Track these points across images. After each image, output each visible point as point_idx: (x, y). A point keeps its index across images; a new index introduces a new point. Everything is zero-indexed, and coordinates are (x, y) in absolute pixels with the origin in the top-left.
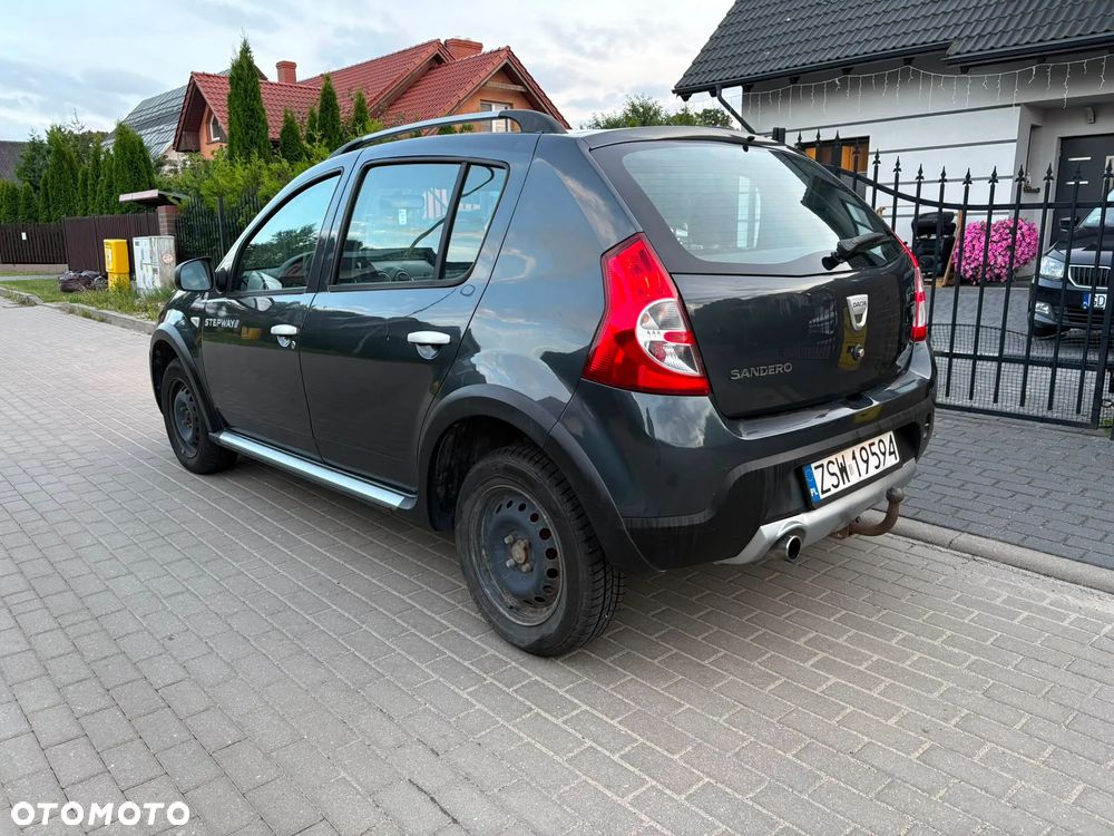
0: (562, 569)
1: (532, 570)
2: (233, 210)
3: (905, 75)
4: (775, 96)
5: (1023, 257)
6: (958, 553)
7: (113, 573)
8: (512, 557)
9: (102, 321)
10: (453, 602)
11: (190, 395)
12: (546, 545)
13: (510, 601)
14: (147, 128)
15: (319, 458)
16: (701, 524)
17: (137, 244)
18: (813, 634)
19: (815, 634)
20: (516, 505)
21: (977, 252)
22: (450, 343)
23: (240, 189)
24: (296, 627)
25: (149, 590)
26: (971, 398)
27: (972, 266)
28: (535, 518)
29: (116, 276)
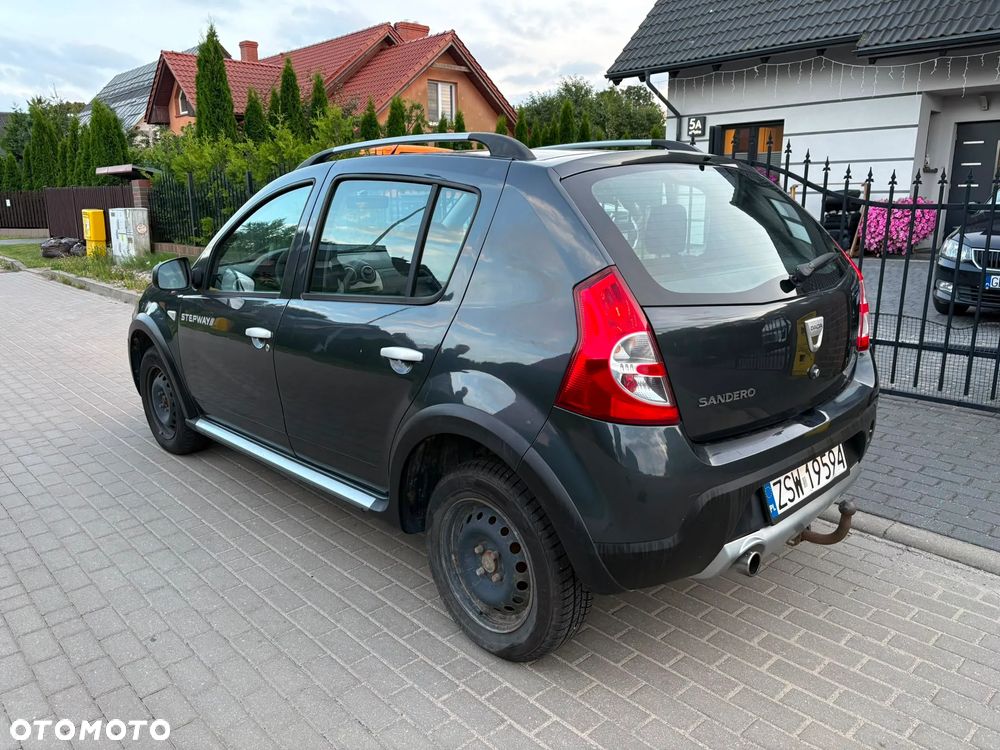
0: (532, 582)
1: (501, 580)
2: (202, 185)
3: (818, 65)
4: (699, 82)
5: (923, 233)
6: (893, 544)
7: (97, 565)
8: (482, 565)
9: (81, 288)
10: (422, 599)
11: (167, 381)
12: (517, 559)
13: (480, 606)
14: (121, 101)
15: (291, 452)
16: (670, 549)
17: (113, 215)
18: (765, 634)
19: (767, 633)
20: (486, 517)
21: (881, 227)
22: (422, 361)
23: (208, 166)
24: (274, 627)
25: (131, 585)
26: (892, 382)
27: (877, 240)
28: (505, 531)
29: (93, 244)
